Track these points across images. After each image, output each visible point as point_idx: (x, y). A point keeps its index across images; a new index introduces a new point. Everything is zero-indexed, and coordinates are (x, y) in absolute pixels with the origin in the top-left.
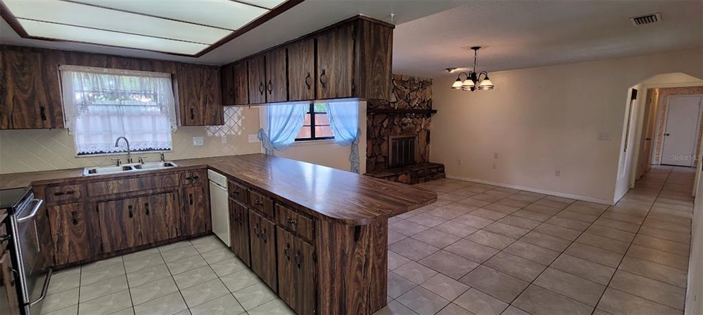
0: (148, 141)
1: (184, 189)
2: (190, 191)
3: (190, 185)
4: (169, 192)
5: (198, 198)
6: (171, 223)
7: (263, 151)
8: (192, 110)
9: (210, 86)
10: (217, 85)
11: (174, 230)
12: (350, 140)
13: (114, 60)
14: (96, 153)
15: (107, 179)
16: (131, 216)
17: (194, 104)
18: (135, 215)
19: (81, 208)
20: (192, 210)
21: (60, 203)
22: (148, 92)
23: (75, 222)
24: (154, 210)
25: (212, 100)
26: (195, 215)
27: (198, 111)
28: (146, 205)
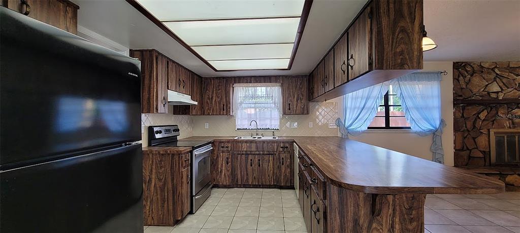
0: (267, 124)
1: (279, 154)
2: (282, 156)
3: (283, 152)
4: (272, 154)
5: (287, 162)
6: (271, 175)
7: (339, 135)
8: (289, 104)
9: (301, 89)
10: (305, 88)
11: (273, 180)
12: (431, 130)
13: (253, 78)
14: (244, 129)
15: (242, 142)
16: (251, 165)
17: (291, 101)
18: (253, 165)
19: (230, 157)
20: (283, 168)
21: (223, 152)
22: (269, 95)
23: (227, 164)
24: (262, 165)
25: (302, 98)
26: (284, 173)
27: (293, 105)
28: (259, 160)
